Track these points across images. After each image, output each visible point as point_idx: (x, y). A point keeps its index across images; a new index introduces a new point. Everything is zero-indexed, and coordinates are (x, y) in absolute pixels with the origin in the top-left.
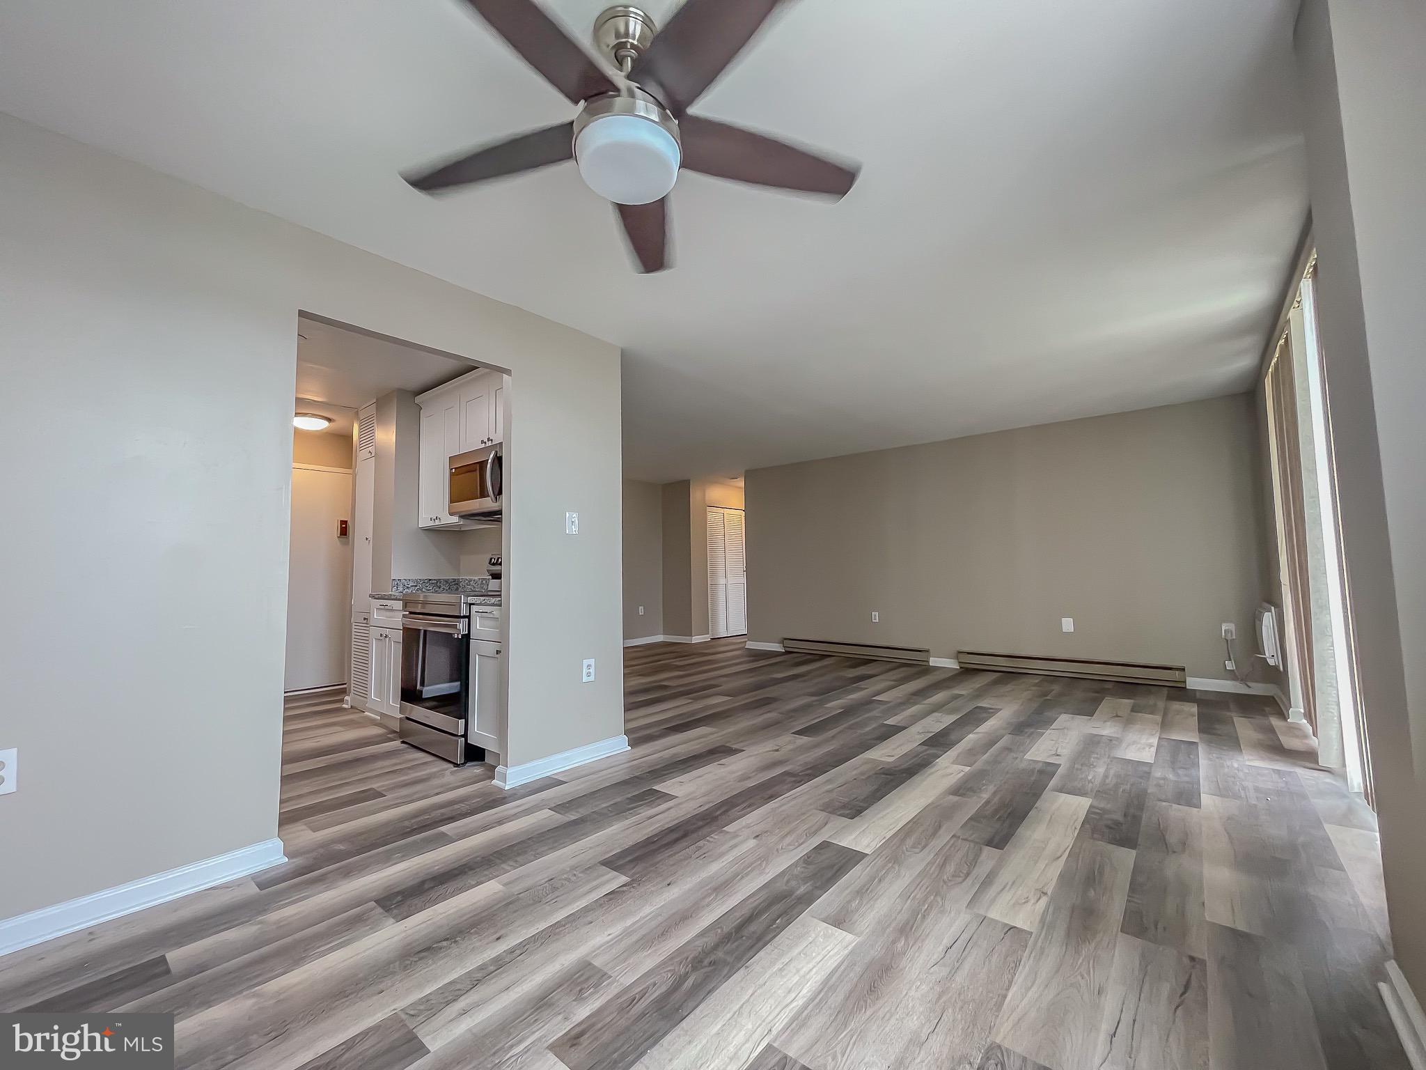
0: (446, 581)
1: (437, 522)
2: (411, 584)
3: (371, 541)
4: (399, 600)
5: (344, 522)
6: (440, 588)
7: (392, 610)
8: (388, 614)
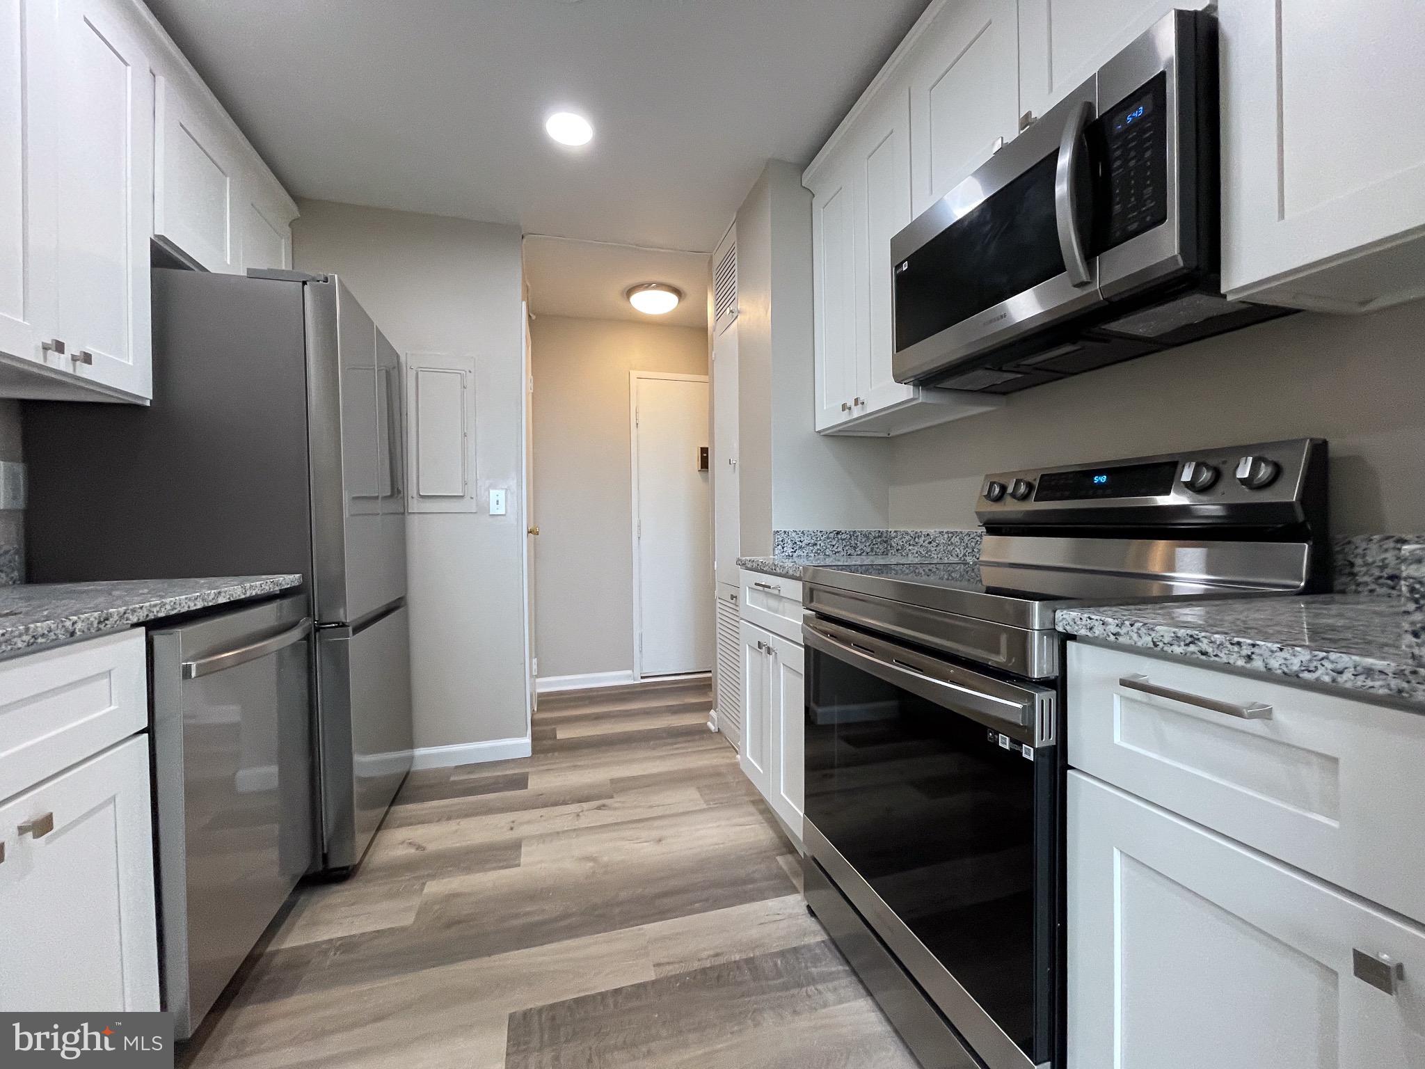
0: (866, 536)
1: (857, 413)
2: (806, 540)
3: (737, 466)
4: (793, 578)
5: (704, 451)
6: (855, 548)
7: (779, 598)
8: (773, 603)
